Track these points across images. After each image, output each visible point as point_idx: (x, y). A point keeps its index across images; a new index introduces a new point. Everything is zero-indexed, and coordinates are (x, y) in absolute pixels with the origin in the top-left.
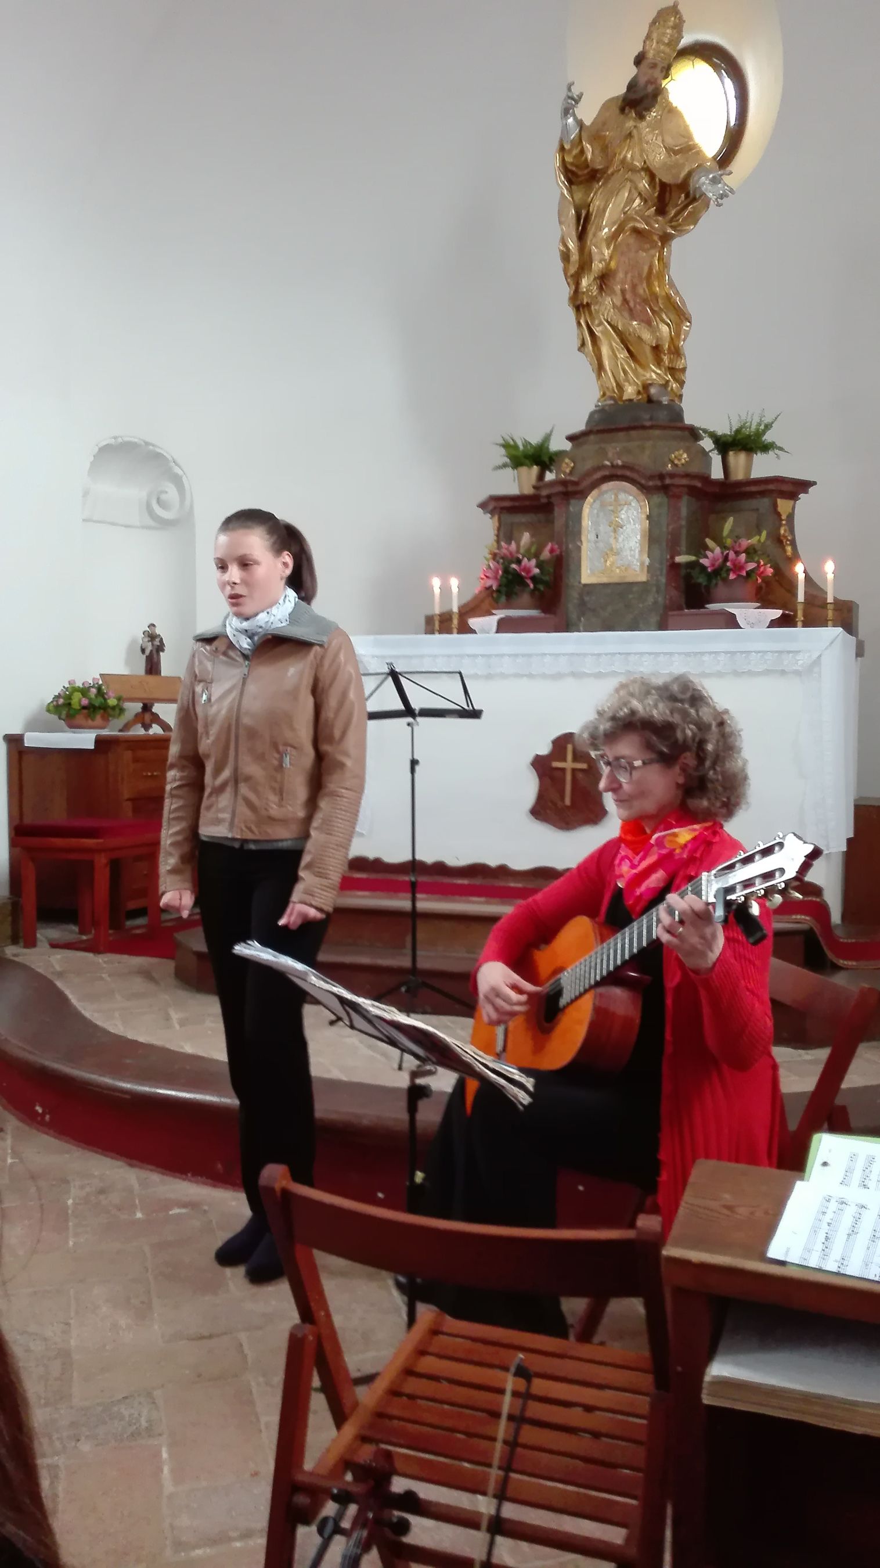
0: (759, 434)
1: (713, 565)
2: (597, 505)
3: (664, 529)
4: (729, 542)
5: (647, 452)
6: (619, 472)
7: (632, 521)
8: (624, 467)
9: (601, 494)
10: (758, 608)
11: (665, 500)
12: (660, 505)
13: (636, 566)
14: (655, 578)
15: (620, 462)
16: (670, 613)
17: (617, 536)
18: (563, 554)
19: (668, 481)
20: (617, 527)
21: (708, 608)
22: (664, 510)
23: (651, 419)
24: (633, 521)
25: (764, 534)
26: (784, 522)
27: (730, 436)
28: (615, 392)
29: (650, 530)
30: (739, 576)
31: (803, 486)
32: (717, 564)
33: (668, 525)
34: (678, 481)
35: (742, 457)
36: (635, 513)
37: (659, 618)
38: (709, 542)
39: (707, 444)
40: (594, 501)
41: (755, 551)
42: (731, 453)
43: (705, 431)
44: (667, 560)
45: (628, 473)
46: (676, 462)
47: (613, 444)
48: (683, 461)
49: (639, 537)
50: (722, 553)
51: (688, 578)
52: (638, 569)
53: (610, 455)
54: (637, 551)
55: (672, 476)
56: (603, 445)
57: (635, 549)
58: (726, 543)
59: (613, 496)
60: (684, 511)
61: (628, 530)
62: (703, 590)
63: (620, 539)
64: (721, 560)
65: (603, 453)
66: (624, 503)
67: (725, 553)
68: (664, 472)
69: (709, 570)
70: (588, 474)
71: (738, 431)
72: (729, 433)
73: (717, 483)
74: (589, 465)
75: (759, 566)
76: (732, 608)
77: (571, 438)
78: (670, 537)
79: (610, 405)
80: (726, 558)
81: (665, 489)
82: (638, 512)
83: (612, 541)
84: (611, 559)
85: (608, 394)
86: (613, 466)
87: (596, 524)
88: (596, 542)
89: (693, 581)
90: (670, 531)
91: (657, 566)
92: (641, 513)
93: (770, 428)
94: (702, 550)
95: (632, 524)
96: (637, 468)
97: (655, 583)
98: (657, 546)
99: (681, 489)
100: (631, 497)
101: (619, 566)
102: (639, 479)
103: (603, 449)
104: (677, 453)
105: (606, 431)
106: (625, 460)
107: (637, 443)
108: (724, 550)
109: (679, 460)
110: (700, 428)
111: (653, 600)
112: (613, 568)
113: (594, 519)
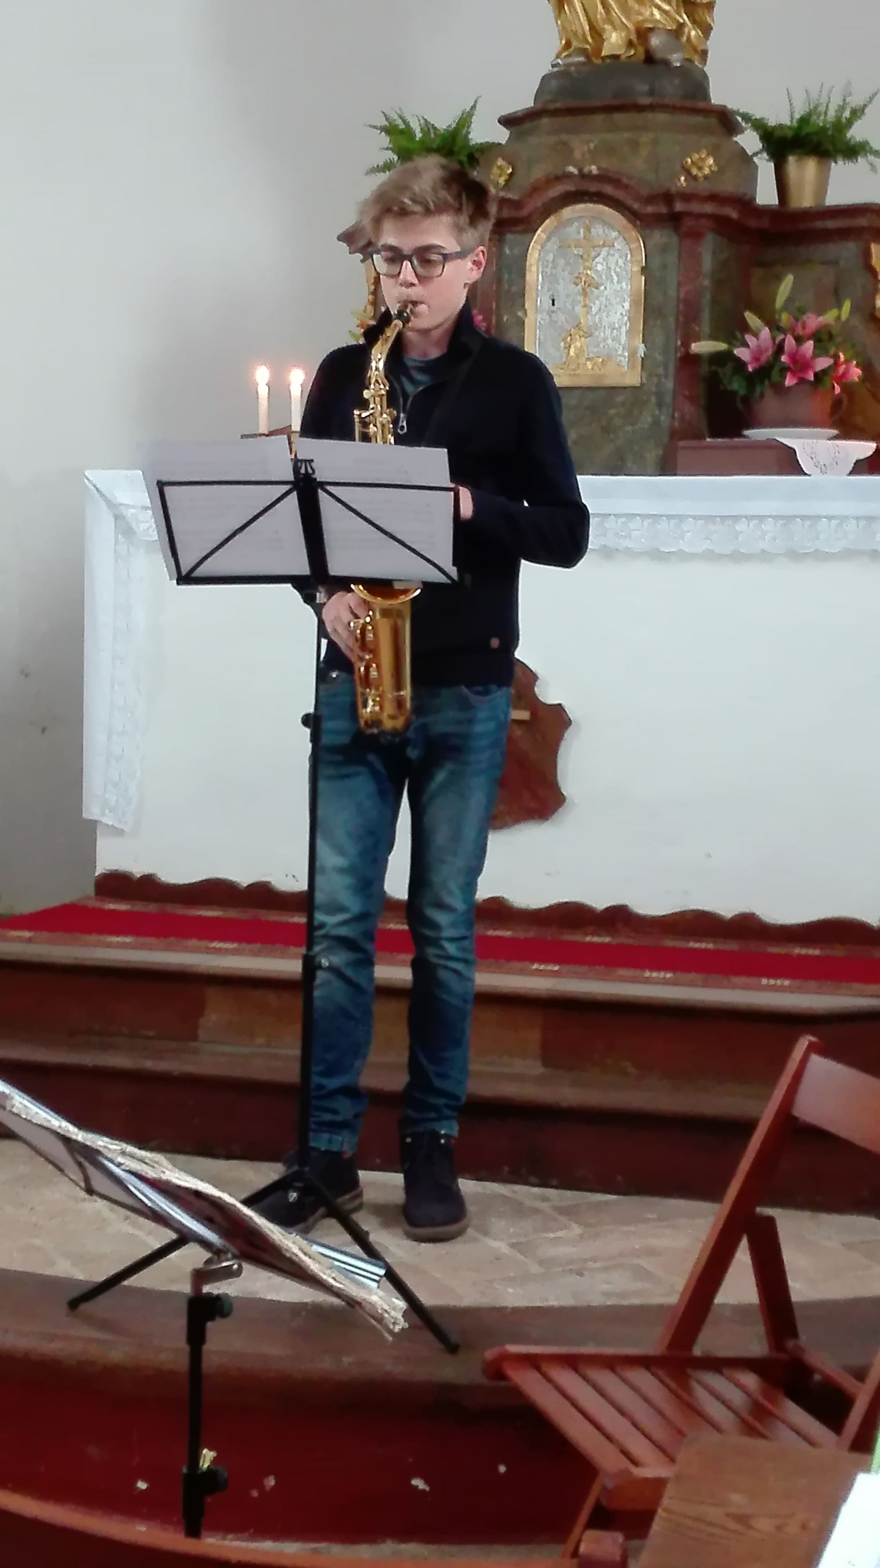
0: (841, 127)
1: (756, 359)
2: (553, 245)
3: (672, 292)
4: (785, 319)
5: (644, 152)
6: (593, 188)
7: (615, 277)
8: (603, 178)
9: (562, 225)
10: (836, 437)
11: (675, 240)
12: (664, 249)
13: (623, 357)
14: (654, 380)
15: (595, 169)
16: (681, 444)
17: (588, 302)
19: (679, 206)
20: (588, 288)
21: (744, 436)
22: (672, 258)
23: (651, 93)
24: (618, 276)
25: (847, 306)
27: (789, 128)
28: (587, 42)
29: (647, 297)
30: (802, 381)
32: (764, 358)
33: (680, 284)
34: (696, 207)
35: (811, 166)
36: (621, 262)
37: (661, 452)
38: (752, 319)
39: (749, 141)
40: (548, 239)
41: (831, 336)
42: (791, 159)
43: (746, 117)
44: (676, 349)
45: (608, 189)
46: (694, 172)
47: (587, 137)
48: (707, 171)
49: (627, 305)
50: (774, 339)
51: (711, 381)
52: (624, 361)
53: (577, 155)
54: (624, 330)
55: (687, 197)
56: (564, 137)
57: (620, 327)
58: (779, 321)
59: (583, 230)
60: (707, 262)
61: (606, 293)
62: (740, 406)
63: (594, 310)
64: (770, 352)
65: (565, 151)
66: (601, 243)
67: (781, 337)
68: (673, 190)
69: (749, 368)
70: (539, 189)
71: (804, 120)
72: (788, 123)
73: (765, 211)
74: (539, 172)
75: (836, 364)
76: (788, 437)
77: (508, 122)
78: (681, 306)
79: (579, 64)
80: (780, 349)
81: (674, 220)
82: (626, 261)
83: (579, 309)
84: (578, 344)
85: (575, 44)
86: (583, 176)
87: (551, 279)
88: (550, 313)
89: (722, 388)
90: (682, 295)
91: (659, 357)
92: (632, 261)
93: (860, 118)
94: (738, 334)
95: (615, 281)
96: (625, 180)
97: (654, 389)
98: (659, 322)
99: (703, 222)
100: (614, 234)
101: (591, 355)
102: (629, 202)
103: (564, 144)
104: (696, 156)
105: (571, 111)
106: (604, 165)
107: (626, 135)
108: (776, 332)
109: (700, 168)
110: (738, 113)
111: (650, 420)
112: (582, 360)
113: (548, 270)
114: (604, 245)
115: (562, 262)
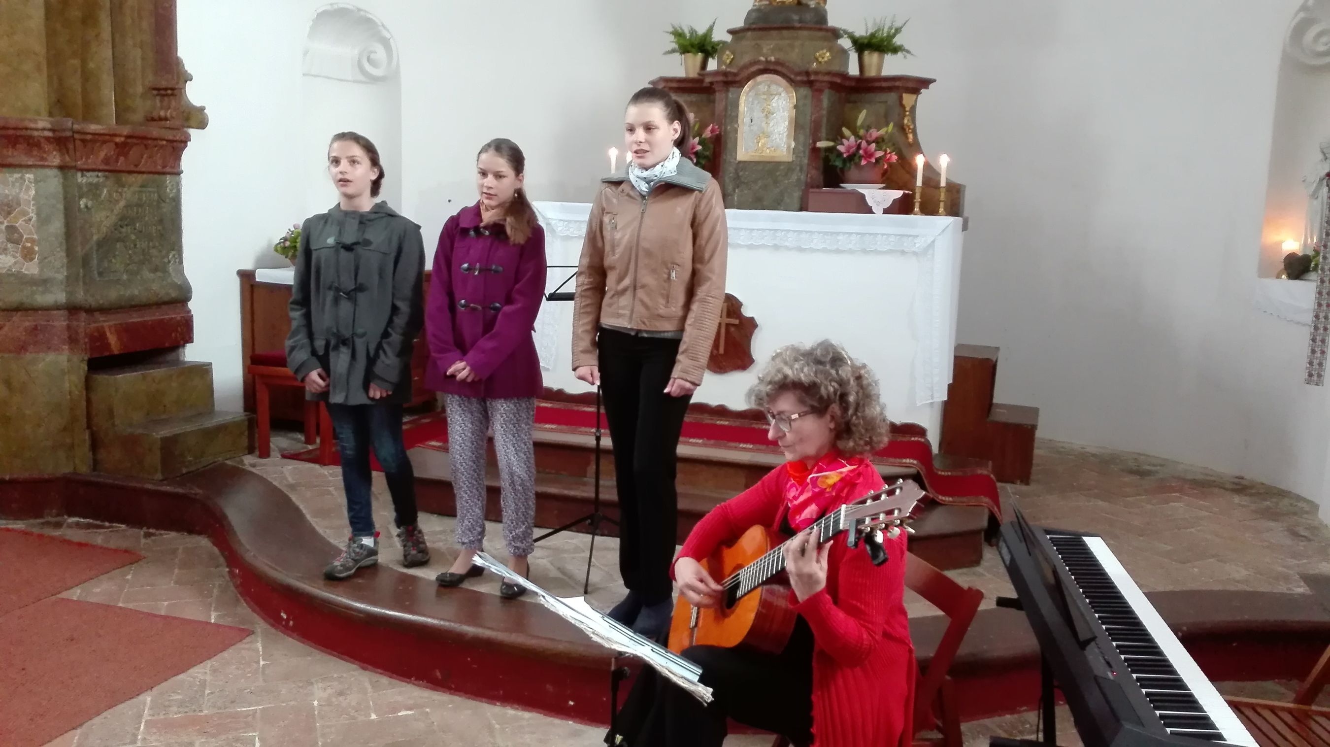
0: (891, 37)
1: (848, 151)
2: (752, 93)
3: (808, 118)
4: (862, 132)
5: (797, 50)
6: (772, 67)
8: (777, 63)
9: (756, 84)
10: (884, 188)
11: (810, 93)
12: (805, 97)
13: (784, 148)
14: (799, 159)
15: (773, 59)
16: (811, 190)
17: (768, 121)
18: (723, 133)
19: (812, 78)
20: (768, 114)
21: (841, 188)
22: (808, 102)
23: (800, 21)
24: (782, 109)
25: (891, 125)
26: (907, 113)
27: (865, 38)
29: (796, 118)
30: (869, 162)
31: (925, 83)
32: (852, 150)
33: (812, 114)
34: (820, 78)
35: (875, 56)
36: (784, 102)
37: (801, 193)
38: (846, 131)
39: (845, 43)
40: (750, 91)
41: (883, 140)
42: (866, 53)
43: (845, 32)
44: (810, 144)
45: (779, 68)
46: (820, 59)
47: (768, 42)
48: (826, 59)
49: (787, 123)
50: (856, 142)
51: (827, 160)
52: (785, 150)
53: (765, 51)
54: (785, 134)
55: (816, 73)
56: (758, 42)
57: (783, 134)
58: (859, 132)
59: (766, 87)
60: (825, 103)
61: (777, 116)
62: (839, 172)
63: (771, 125)
64: (854, 148)
65: (758, 48)
66: (775, 93)
67: (860, 141)
68: (810, 70)
69: (845, 156)
70: (745, 67)
71: (873, 35)
72: (864, 34)
73: (853, 78)
74: (746, 59)
75: (886, 154)
76: (861, 189)
77: (731, 32)
78: (813, 124)
79: (766, 5)
80: (859, 147)
81: (810, 83)
82: (786, 102)
83: (764, 125)
84: (763, 141)
86: (767, 62)
87: (751, 110)
88: (750, 126)
89: (830, 163)
90: (813, 119)
91: (802, 149)
92: (789, 102)
93: (899, 33)
94: (839, 138)
95: (781, 111)
96: (787, 64)
97: (798, 163)
98: (801, 132)
99: (823, 84)
100: (781, 89)
101: (769, 146)
102: (789, 74)
103: (757, 44)
104: (821, 52)
105: (760, 29)
106: (777, 56)
107: (787, 42)
108: (857, 139)
109: (823, 58)
110: (841, 29)
111: (796, 178)
112: (765, 149)
113: (750, 105)
114: (776, 95)
115: (756, 102)
